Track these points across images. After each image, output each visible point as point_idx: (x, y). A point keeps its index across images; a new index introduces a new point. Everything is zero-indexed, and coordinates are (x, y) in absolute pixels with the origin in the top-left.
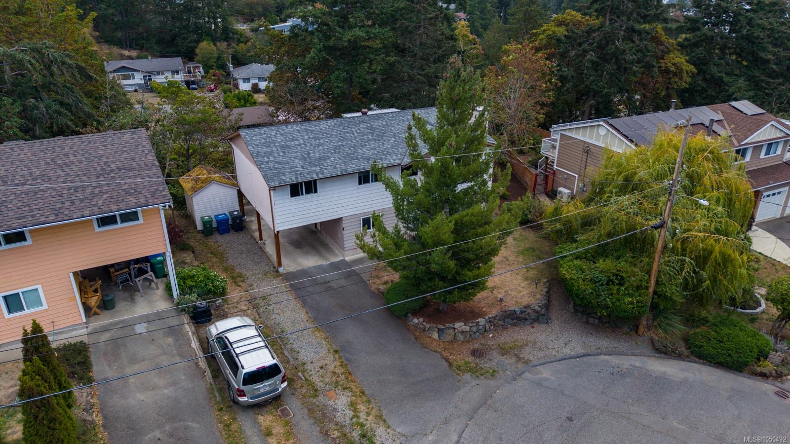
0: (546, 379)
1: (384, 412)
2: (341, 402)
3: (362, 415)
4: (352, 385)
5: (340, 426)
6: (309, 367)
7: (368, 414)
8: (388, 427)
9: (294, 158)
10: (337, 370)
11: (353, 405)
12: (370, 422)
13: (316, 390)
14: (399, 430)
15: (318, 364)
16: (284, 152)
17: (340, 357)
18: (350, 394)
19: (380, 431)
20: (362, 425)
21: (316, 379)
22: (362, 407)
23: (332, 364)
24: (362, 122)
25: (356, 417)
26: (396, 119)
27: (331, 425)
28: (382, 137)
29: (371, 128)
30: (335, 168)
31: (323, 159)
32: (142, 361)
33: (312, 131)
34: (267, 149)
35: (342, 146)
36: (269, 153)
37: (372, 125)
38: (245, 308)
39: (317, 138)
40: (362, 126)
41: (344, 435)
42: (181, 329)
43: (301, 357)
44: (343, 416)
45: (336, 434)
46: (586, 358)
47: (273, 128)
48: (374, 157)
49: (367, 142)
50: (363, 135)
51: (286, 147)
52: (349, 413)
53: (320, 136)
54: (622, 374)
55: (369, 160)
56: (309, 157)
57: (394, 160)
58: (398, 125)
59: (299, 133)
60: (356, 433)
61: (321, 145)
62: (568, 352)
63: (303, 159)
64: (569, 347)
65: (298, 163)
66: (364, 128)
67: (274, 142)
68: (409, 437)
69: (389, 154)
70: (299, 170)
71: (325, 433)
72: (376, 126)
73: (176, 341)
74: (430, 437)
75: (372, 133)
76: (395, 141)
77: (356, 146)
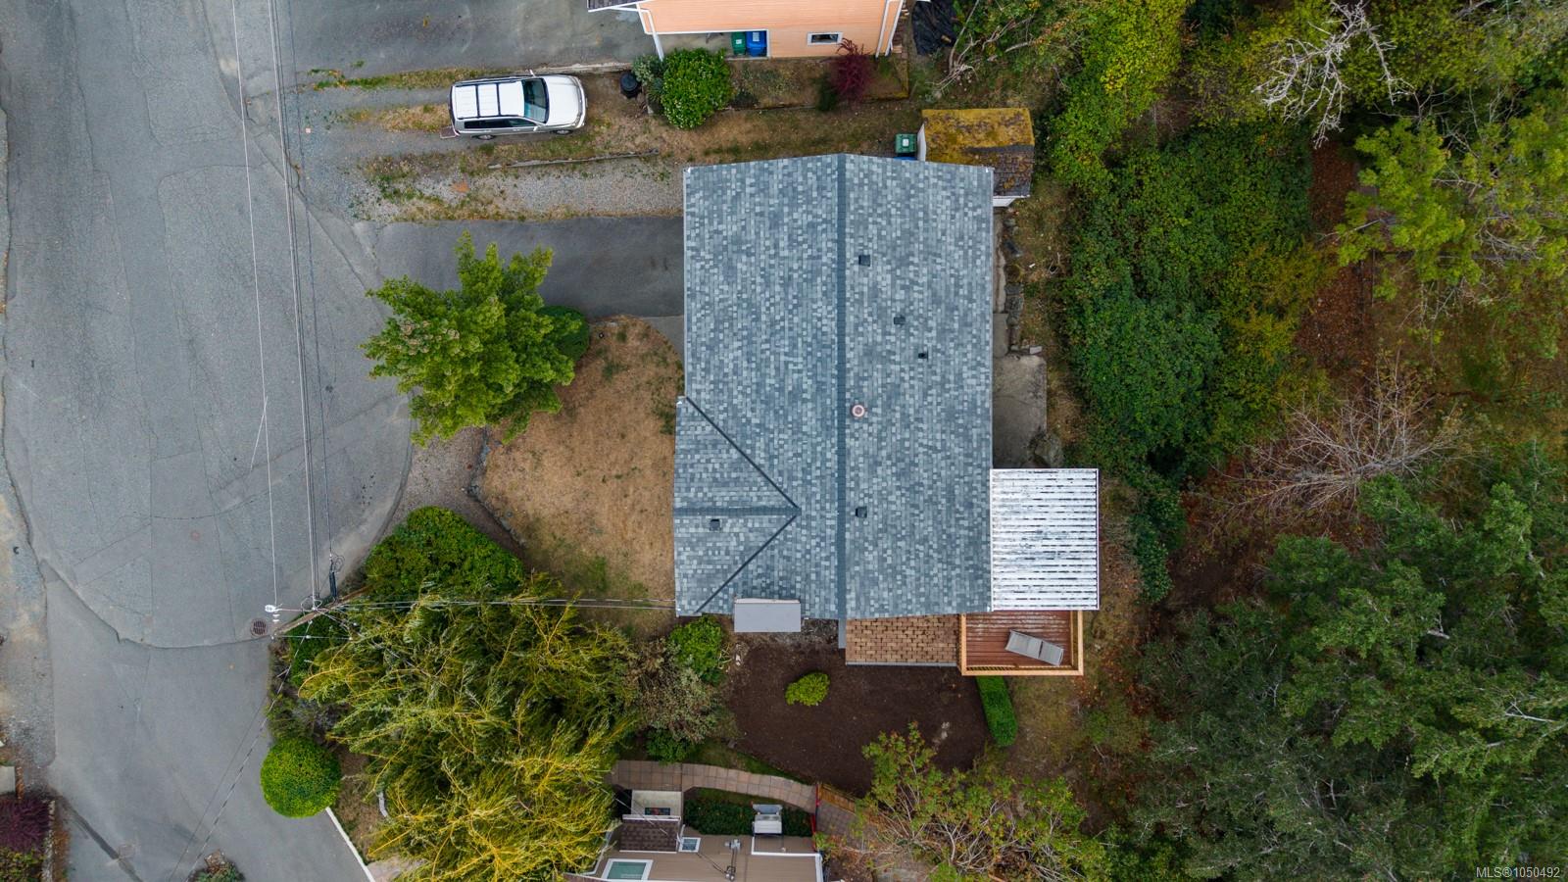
1: (416, 226)
2: (447, 190)
3: (422, 203)
4: (465, 211)
5: (416, 178)
6: (510, 180)
7: (420, 210)
8: (397, 220)
9: (744, 228)
10: (493, 206)
11: (438, 200)
12: (411, 206)
13: (472, 174)
14: (389, 227)
15: (509, 191)
16: (761, 214)
17: (511, 219)
18: (454, 204)
19: (395, 209)
20: (410, 197)
21: (490, 180)
22: (431, 207)
23: (502, 206)
24: (820, 388)
25: (422, 196)
26: (814, 460)
27: (418, 169)
28: (767, 403)
29: (796, 395)
30: (703, 283)
31: (730, 270)
32: (572, 13)
33: (811, 281)
34: (775, 189)
35: (757, 319)
36: (763, 190)
37: (805, 401)
38: (638, 141)
39: (787, 282)
40: (808, 383)
41: (404, 176)
42: (609, 57)
43: (529, 178)
44: (427, 186)
45: (406, 169)
46: (398, 481)
47: (835, 215)
48: (715, 361)
49: (758, 369)
50: (777, 369)
51: (775, 222)
52: (428, 192)
53: (793, 292)
54: (358, 499)
55: (709, 348)
56: (740, 251)
57: (698, 392)
58: (797, 455)
59: (811, 257)
60: (401, 187)
61: (768, 284)
62: (416, 472)
63: (737, 241)
64: (421, 480)
65: (730, 229)
66: (800, 382)
67: (793, 205)
68: (377, 232)
69: (716, 391)
70: (711, 223)
71: (409, 159)
72: (800, 407)
73: (592, 50)
74: (368, 250)
75: (781, 390)
76: (749, 421)
77: (751, 343)
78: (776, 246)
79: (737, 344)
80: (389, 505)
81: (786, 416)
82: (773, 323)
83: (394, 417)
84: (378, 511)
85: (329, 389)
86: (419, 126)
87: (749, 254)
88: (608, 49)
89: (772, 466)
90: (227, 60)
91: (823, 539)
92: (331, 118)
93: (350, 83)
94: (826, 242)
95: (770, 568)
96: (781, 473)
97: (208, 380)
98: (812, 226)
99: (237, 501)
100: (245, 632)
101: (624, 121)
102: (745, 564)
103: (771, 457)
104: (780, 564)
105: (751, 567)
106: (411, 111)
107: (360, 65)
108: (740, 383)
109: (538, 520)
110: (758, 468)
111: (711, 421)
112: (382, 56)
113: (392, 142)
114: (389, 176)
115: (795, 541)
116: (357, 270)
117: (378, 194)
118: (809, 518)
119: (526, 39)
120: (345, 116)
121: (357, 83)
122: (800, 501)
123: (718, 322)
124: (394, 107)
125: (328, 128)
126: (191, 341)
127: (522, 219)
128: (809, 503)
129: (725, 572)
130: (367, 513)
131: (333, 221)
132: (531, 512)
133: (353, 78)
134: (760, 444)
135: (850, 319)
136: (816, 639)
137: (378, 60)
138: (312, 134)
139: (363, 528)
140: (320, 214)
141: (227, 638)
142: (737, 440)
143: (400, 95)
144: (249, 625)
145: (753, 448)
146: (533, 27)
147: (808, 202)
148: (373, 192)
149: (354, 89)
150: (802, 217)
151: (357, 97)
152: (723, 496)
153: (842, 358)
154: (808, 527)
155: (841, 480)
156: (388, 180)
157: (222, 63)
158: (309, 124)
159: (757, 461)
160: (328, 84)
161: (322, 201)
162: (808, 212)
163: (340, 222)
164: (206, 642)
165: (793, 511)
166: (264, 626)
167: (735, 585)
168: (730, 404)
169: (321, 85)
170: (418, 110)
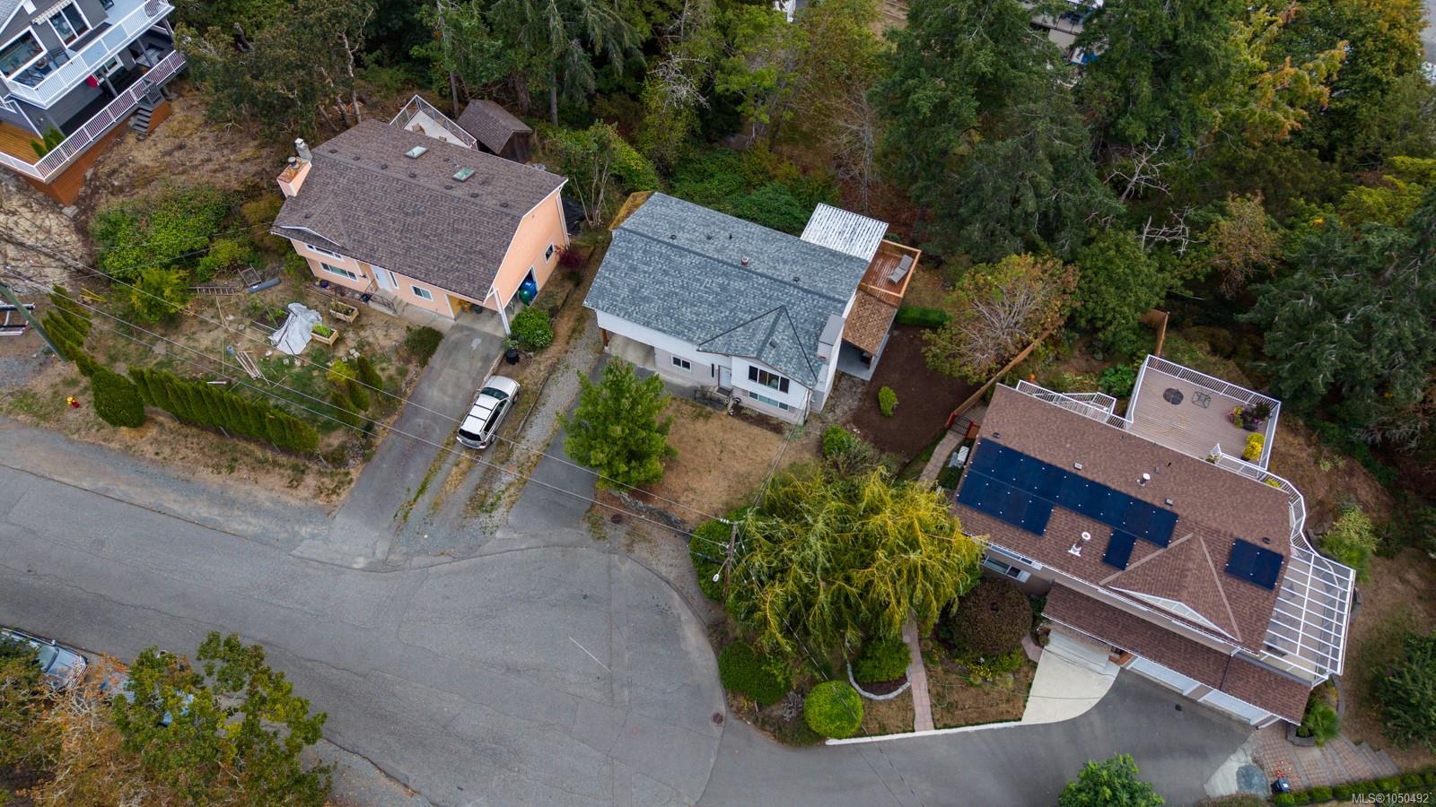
0: (619, 570)
1: (518, 503)
2: (508, 476)
3: (507, 494)
4: (526, 473)
5: (491, 489)
6: (523, 442)
7: (510, 496)
8: (508, 512)
9: (628, 285)
10: (532, 458)
11: (511, 484)
12: (505, 499)
13: (508, 460)
14: (510, 518)
15: (529, 445)
16: (626, 274)
17: (545, 450)
18: (518, 477)
19: (501, 510)
20: (499, 498)
21: (517, 453)
22: (512, 490)
23: (535, 452)
24: (726, 275)
25: (503, 492)
26: (760, 290)
27: (487, 486)
28: (721, 304)
29: (724, 288)
30: (645, 316)
31: (646, 300)
32: (456, 369)
33: (671, 261)
34: (617, 263)
35: (677, 294)
36: (615, 269)
37: (728, 284)
38: (542, 369)
39: (666, 273)
40: (720, 280)
41: (486, 496)
42: (492, 361)
43: (528, 432)
44: (498, 487)
45: (483, 492)
46: (663, 584)
47: (645, 239)
48: (687, 323)
49: (701, 302)
50: (706, 293)
51: (633, 269)
52: (503, 487)
53: (672, 272)
54: (663, 612)
55: (679, 324)
56: (638, 291)
57: (699, 338)
58: (754, 298)
59: (659, 257)
60: (491, 500)
61: (661, 283)
62: (663, 570)
63: (633, 291)
64: (670, 569)
65: (625, 292)
66: (718, 284)
67: (630, 257)
68: (508, 525)
69: (703, 328)
70: (617, 301)
71: (478, 487)
72: (730, 288)
73: (481, 368)
74: (516, 536)
75: (717, 294)
76: (726, 317)
77: (686, 302)
78: (645, 272)
79: (684, 309)
80: (675, 595)
81: (731, 296)
82: (682, 287)
83: (623, 568)
84: (677, 604)
85: (585, 597)
86: (464, 473)
87: (642, 287)
88: (487, 360)
89: (754, 313)
90: (356, 563)
91: (803, 299)
92: (428, 520)
93: (415, 500)
94: (656, 248)
95: (807, 332)
96: (760, 309)
97: (539, 670)
98: (645, 252)
99: (626, 692)
100: (717, 730)
101: (528, 370)
102: (800, 344)
103: (750, 311)
104: (807, 326)
105: (803, 342)
106: (453, 473)
107: (409, 490)
108: (704, 314)
109: (727, 504)
110: (752, 320)
111: (717, 337)
112: (412, 475)
113: (463, 492)
114: (480, 504)
115: (798, 314)
116: (523, 547)
117: (487, 515)
118: (789, 302)
119: (454, 397)
120: (432, 512)
121: (417, 497)
122: (778, 304)
123: (668, 315)
124: (445, 482)
125: (432, 524)
126: (508, 669)
127: (548, 445)
128: (781, 300)
129: (800, 355)
130: (675, 612)
131: (486, 548)
132: (721, 506)
133: (413, 497)
134: (740, 314)
135: (698, 250)
136: (860, 390)
137: (413, 478)
138: (429, 535)
139: (683, 618)
140: (478, 554)
141: (717, 743)
142: (733, 326)
143: (440, 476)
144: (713, 725)
145: (741, 319)
146: (450, 391)
147: (632, 249)
148: (484, 518)
149: (419, 500)
150: (638, 255)
151: (426, 499)
152: (761, 336)
153: (715, 260)
154: (794, 304)
155: (776, 280)
156: (482, 506)
157: (355, 566)
158: (423, 534)
159: (748, 319)
160: (407, 513)
161: (471, 548)
162: (637, 251)
163: (490, 543)
164: (712, 761)
165: (783, 308)
166: (718, 715)
167: (810, 354)
168: (713, 323)
169: (405, 517)
170: (455, 469)
